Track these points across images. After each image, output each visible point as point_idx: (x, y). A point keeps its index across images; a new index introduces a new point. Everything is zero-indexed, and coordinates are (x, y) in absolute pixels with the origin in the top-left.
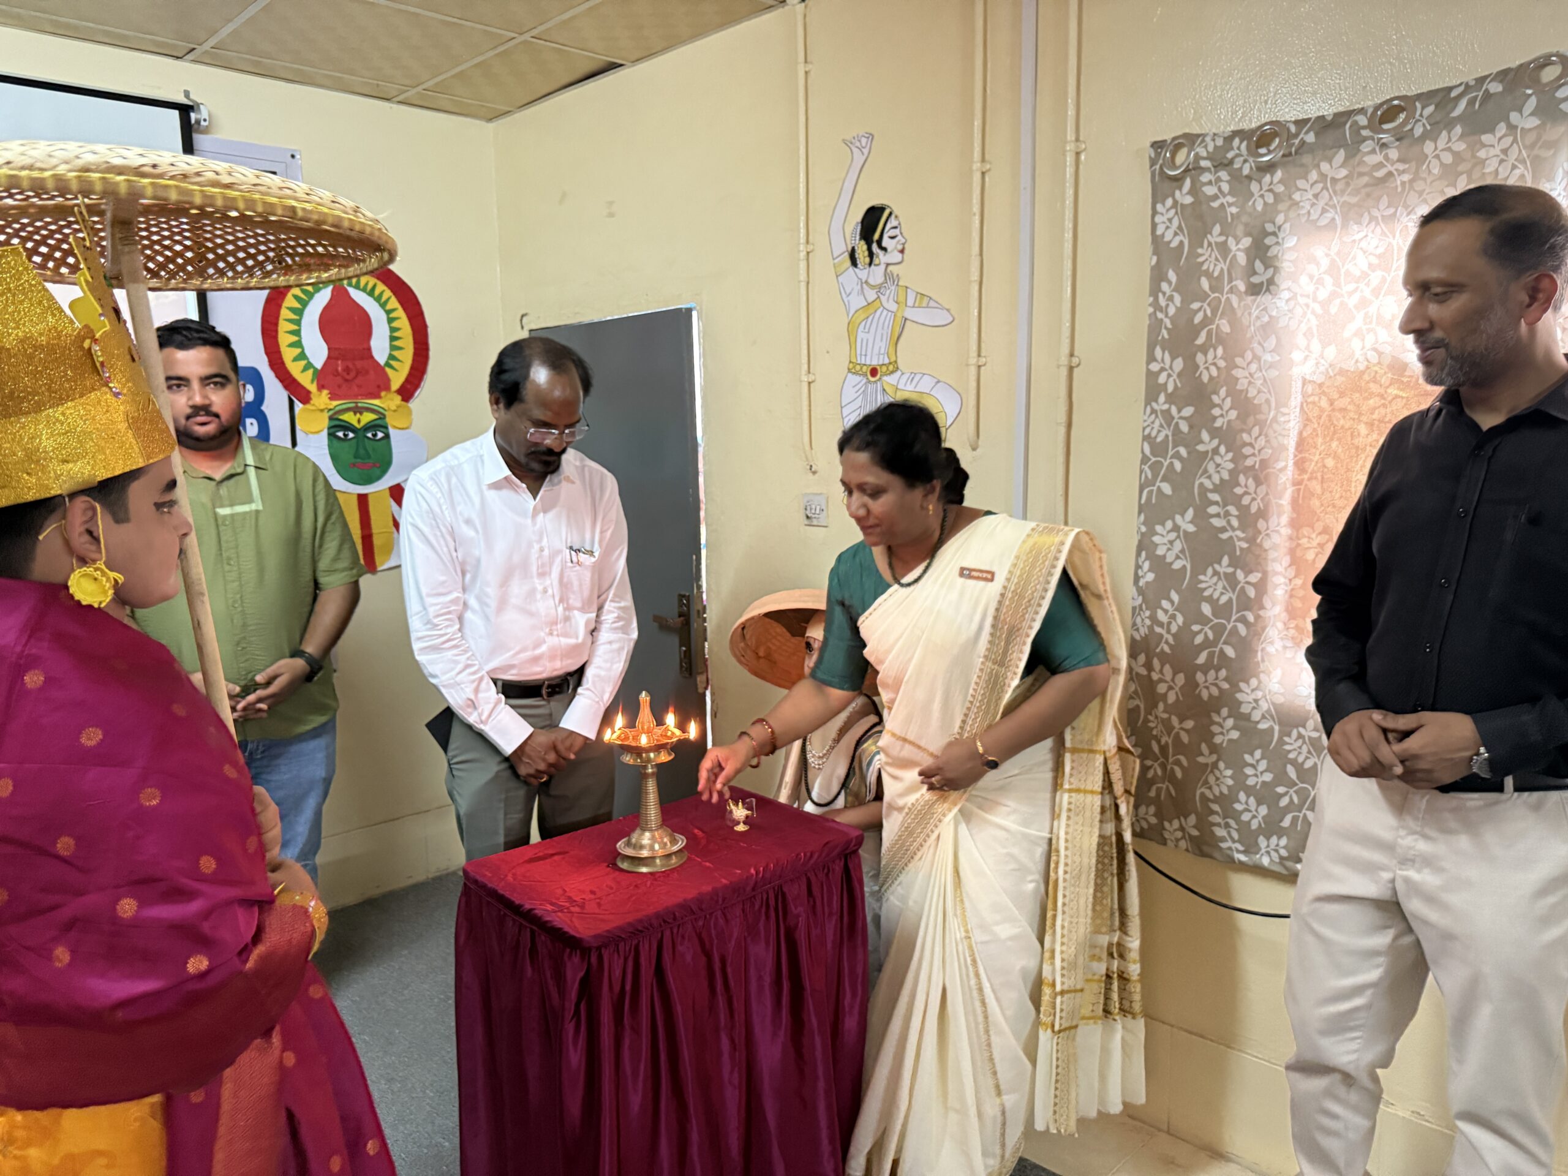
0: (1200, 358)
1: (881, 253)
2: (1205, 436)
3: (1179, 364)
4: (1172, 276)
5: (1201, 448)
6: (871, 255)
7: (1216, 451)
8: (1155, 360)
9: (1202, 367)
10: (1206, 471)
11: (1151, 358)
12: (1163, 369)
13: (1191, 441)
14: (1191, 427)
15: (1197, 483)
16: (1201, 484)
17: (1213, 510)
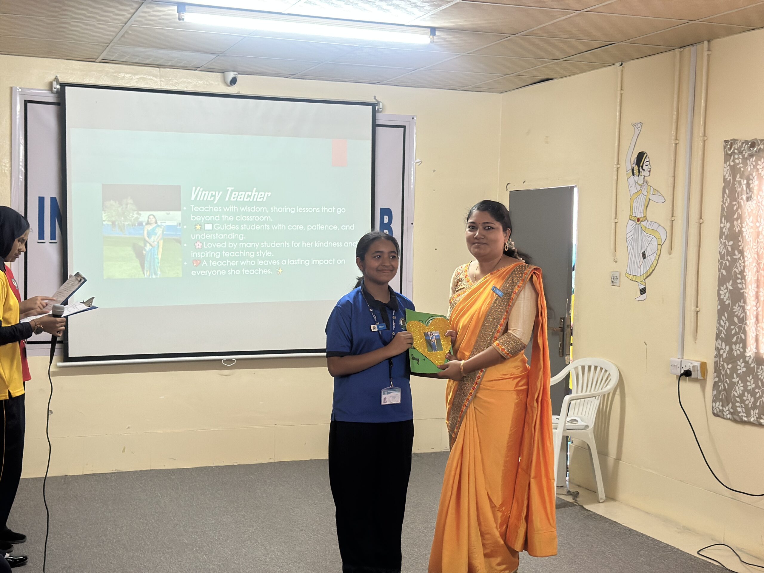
0: (735, 222)
1: (643, 171)
2: (736, 252)
3: (728, 225)
4: (727, 191)
5: (735, 257)
6: (639, 172)
7: (740, 258)
8: (722, 223)
9: (736, 226)
10: (736, 266)
11: (721, 222)
12: (724, 227)
13: (732, 254)
14: (732, 249)
15: (733, 270)
16: (735, 271)
17: (739, 281)
